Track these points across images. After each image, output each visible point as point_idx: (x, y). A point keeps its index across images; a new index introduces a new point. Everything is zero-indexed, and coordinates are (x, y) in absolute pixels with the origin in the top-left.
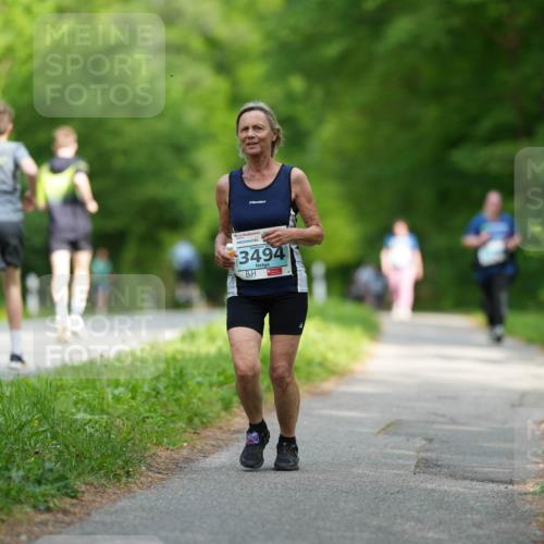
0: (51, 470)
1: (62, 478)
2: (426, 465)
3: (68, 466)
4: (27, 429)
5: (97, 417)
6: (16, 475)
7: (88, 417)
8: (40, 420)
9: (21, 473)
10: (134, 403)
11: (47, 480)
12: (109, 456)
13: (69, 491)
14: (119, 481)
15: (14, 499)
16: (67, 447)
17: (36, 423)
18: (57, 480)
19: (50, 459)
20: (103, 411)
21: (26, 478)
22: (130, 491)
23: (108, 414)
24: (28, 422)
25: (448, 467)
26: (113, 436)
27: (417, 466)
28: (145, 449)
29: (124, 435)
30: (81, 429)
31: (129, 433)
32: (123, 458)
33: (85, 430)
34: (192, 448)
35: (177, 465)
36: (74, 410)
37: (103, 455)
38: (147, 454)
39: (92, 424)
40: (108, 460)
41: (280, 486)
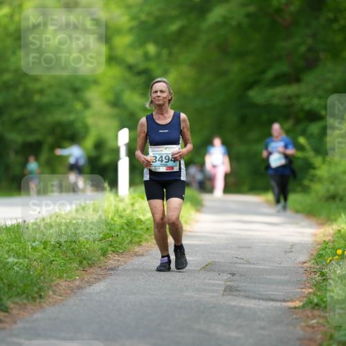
2: (229, 290)
3: (2, 292)
5: (21, 261)
7: (16, 260)
10: (45, 252)
12: (29, 285)
13: (3, 308)
14: (35, 301)
20: (25, 257)
22: (42, 308)
23: (28, 258)
25: (245, 291)
26: (31, 273)
27: (225, 291)
28: (52, 281)
29: (39, 272)
30: (11, 268)
31: (42, 271)
32: (38, 286)
33: (13, 269)
34: (82, 280)
35: (72, 290)
36: (7, 256)
37: (25, 284)
38: (53, 284)
39: (18, 265)
40: (28, 288)
41: (137, 303)
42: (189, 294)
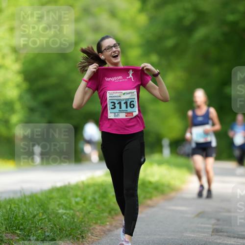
0: (48, 236)
1: (54, 239)
2: (216, 231)
3: (56, 234)
4: (37, 217)
5: (68, 212)
6: (33, 238)
7: (64, 211)
8: (43, 213)
9: (35, 238)
10: (84, 205)
11: (47, 241)
12: (74, 229)
14: (79, 241)
16: (55, 225)
17: (41, 214)
19: (47, 231)
20: (70, 209)
21: (37, 240)
23: (73, 210)
24: (37, 214)
25: (227, 232)
26: (76, 220)
27: (213, 232)
28: (90, 226)
29: (80, 219)
30: (61, 217)
31: (82, 219)
32: (80, 230)
33: (63, 218)
34: (111, 225)
35: (104, 233)
36: (57, 208)
37: (71, 229)
38: (91, 228)
39: (66, 214)
40: (74, 231)
41: (151, 242)
42: (187, 235)
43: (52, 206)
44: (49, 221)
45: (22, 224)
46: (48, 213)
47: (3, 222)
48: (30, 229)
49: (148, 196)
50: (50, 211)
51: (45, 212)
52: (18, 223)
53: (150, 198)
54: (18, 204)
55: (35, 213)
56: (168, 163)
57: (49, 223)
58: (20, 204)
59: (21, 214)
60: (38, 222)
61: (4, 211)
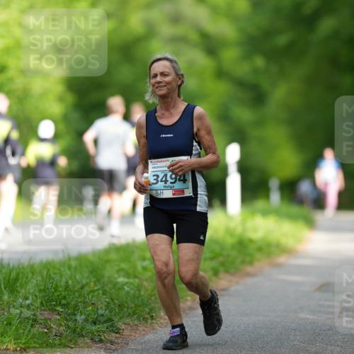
0: (102, 315)
1: (110, 320)
3: (113, 312)
4: (86, 288)
5: (131, 281)
6: (80, 318)
7: (126, 280)
8: (95, 282)
9: (83, 317)
11: (100, 321)
12: (140, 306)
13: (114, 329)
14: (147, 322)
15: (79, 334)
16: (112, 300)
17: (92, 284)
18: (106, 322)
19: (101, 308)
20: (135, 277)
21: (86, 320)
22: (154, 329)
23: (138, 278)
24: (87, 284)
26: (142, 293)
29: (149, 292)
30: (121, 288)
31: (152, 291)
32: (149, 307)
33: (124, 289)
34: (194, 301)
36: (116, 276)
37: (136, 305)
39: (128, 285)
40: (139, 308)
41: (251, 326)
42: (303, 316)
43: (109, 272)
44: (104, 294)
45: (65, 298)
46: (104, 283)
47: (37, 294)
48: (76, 306)
49: (248, 259)
50: (106, 279)
51: (98, 280)
52: (58, 296)
53: (251, 263)
54: (60, 270)
55: (84, 282)
56: (277, 213)
57: (104, 297)
58: (62, 269)
59: (63, 283)
60: (88, 294)
61: (39, 278)
